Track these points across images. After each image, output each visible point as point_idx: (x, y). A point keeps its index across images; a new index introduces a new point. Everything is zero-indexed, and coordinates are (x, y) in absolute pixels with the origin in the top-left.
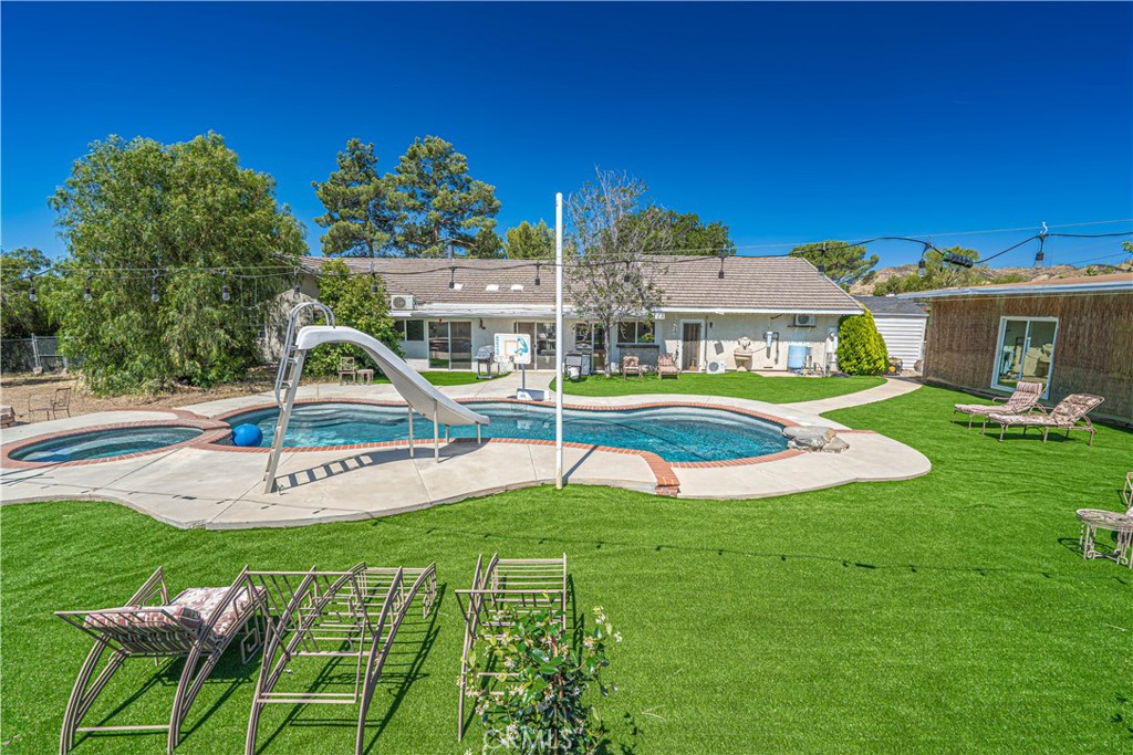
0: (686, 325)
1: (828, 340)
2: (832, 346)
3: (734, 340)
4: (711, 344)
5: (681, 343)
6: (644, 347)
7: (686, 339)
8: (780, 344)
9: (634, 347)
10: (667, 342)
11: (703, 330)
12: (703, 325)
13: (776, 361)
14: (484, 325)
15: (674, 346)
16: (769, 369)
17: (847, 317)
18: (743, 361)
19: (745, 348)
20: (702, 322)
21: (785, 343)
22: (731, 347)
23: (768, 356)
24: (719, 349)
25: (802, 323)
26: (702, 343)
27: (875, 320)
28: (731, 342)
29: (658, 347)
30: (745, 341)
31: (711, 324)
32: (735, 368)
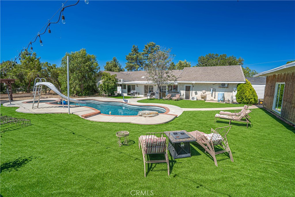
0: (186, 86)
1: (233, 91)
2: (235, 94)
3: (201, 91)
4: (194, 92)
5: (185, 91)
6: (174, 92)
7: (186, 90)
8: (216, 93)
9: (172, 92)
10: (181, 91)
11: (191, 88)
12: (191, 86)
13: (215, 98)
14: (138, 86)
15: (183, 92)
16: (212, 100)
17: (239, 84)
18: (204, 97)
19: (204, 93)
20: (191, 85)
21: (218, 92)
22: (200, 93)
23: (212, 96)
24: (196, 94)
25: (223, 86)
26: (191, 91)
27: (252, 85)
28: (200, 91)
29: (178, 92)
30: (204, 91)
31: (194, 86)
32: (201, 99)
